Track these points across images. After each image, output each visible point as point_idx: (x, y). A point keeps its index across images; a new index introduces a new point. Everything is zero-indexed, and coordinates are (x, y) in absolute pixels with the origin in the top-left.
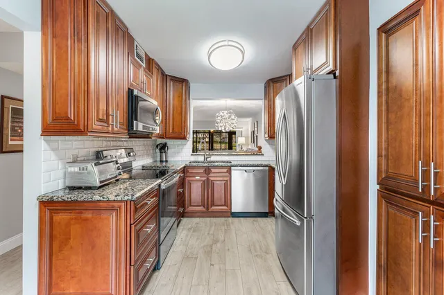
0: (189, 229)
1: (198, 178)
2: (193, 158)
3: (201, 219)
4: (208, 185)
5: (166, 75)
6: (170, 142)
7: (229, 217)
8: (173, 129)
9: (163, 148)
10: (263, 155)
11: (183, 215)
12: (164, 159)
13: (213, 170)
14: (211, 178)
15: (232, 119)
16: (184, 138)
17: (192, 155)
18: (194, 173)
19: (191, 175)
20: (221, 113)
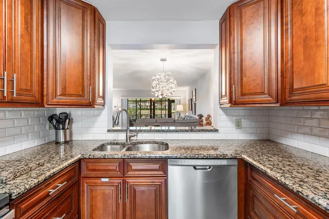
1: (107, 180)
8: (64, 89)
10: (216, 131)
12: (62, 140)
13: (135, 166)
14: (130, 181)
15: (172, 83)
16: (90, 105)
17: (109, 131)
18: (99, 170)
19: (93, 174)
20: (158, 77)
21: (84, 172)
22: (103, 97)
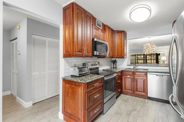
0: (123, 100)
1: (129, 76)
2: (129, 67)
3: (130, 96)
4: (134, 80)
5: (114, 31)
6: (117, 60)
7: (146, 99)
8: (118, 54)
9: (114, 62)
11: (121, 92)
12: (115, 67)
13: (137, 74)
14: (136, 77)
15: (153, 47)
16: (123, 58)
17: (128, 65)
18: (127, 74)
19: (125, 75)
20: (147, 45)
21: (123, 74)
22: (126, 55)
